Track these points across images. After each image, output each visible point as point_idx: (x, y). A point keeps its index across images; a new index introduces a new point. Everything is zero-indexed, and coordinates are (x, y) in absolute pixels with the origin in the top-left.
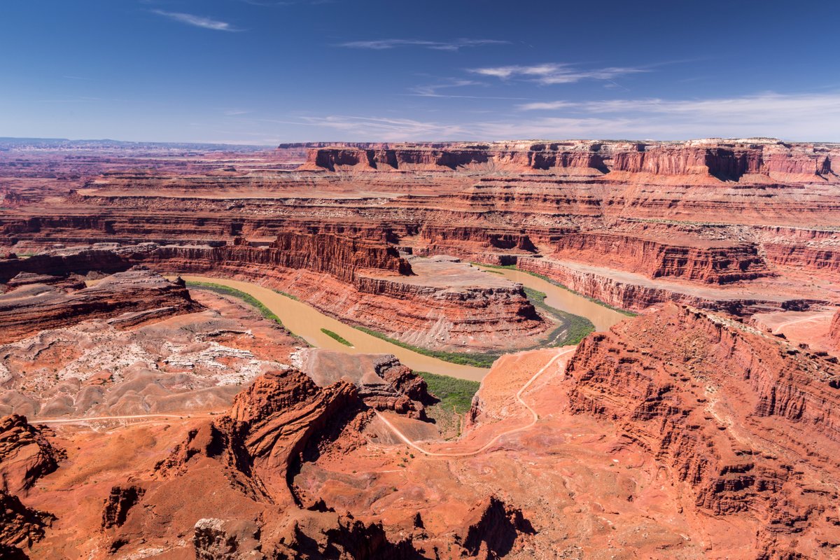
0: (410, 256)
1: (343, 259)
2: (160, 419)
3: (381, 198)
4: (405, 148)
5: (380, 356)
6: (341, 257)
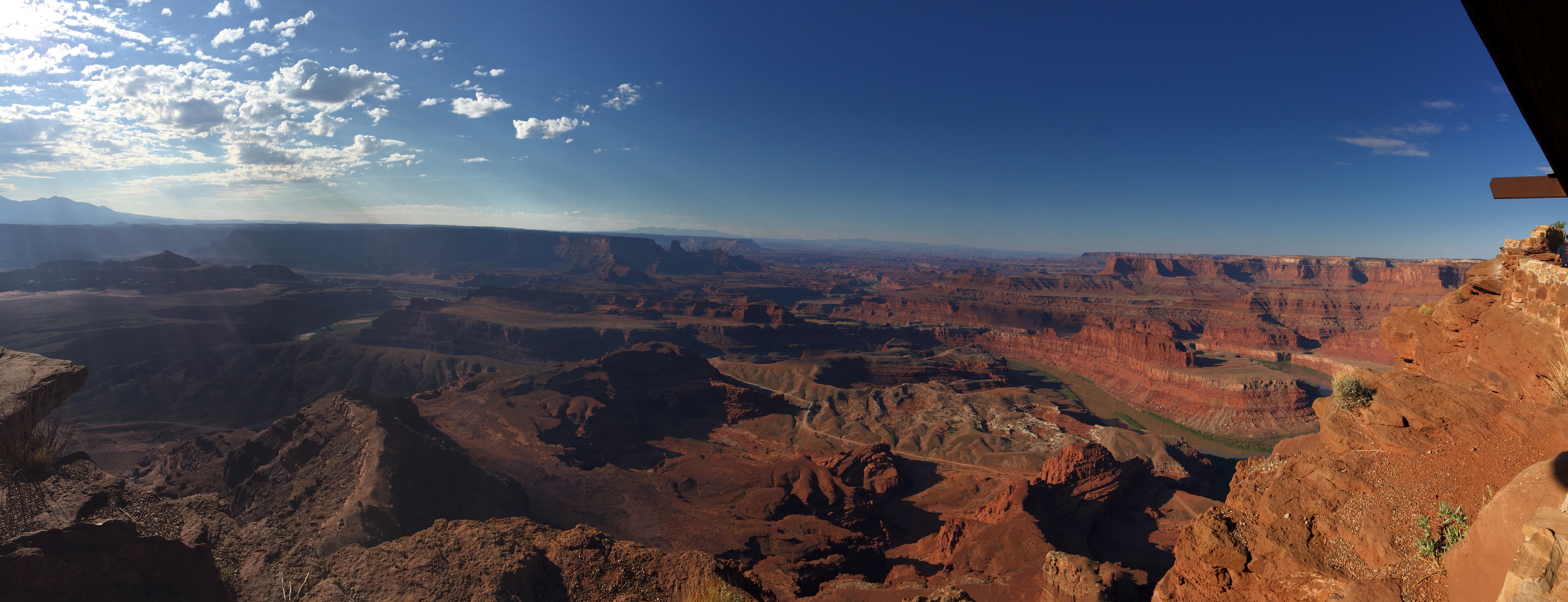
1: (1136, 351)
3: (1169, 301)
4: (1189, 258)
6: (1135, 349)
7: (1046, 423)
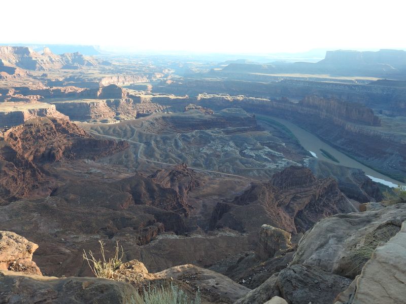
0: (380, 115)
2: (238, 178)
5: (354, 169)
7: (276, 153)
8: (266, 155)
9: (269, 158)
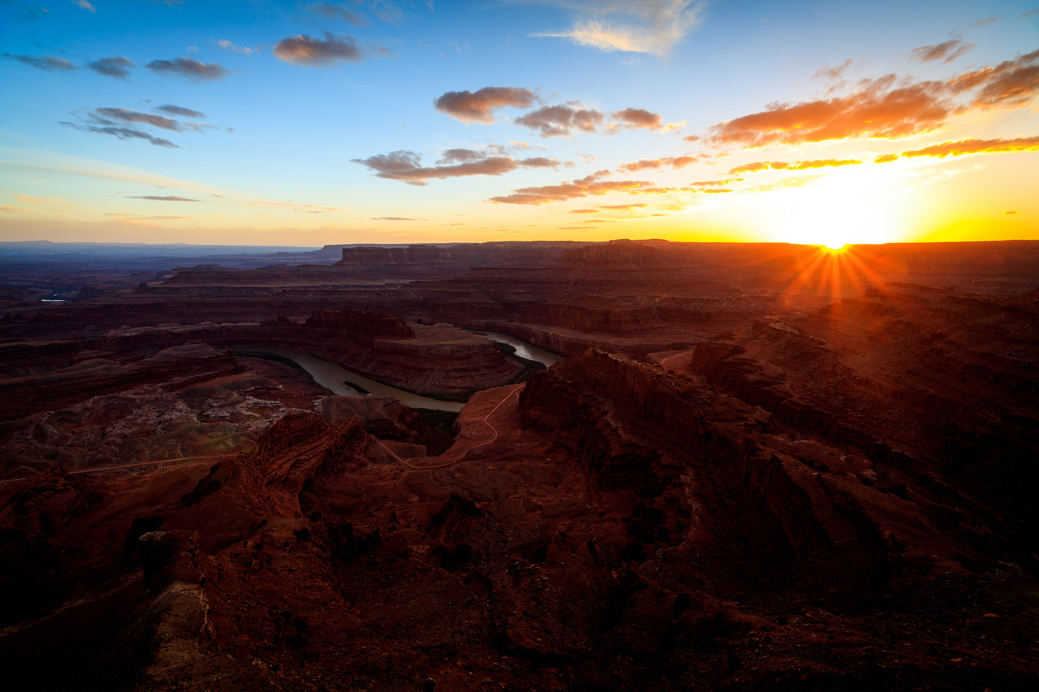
3: (399, 283)
5: (385, 398)
7: (268, 402)
8: (250, 409)
9: (257, 413)
